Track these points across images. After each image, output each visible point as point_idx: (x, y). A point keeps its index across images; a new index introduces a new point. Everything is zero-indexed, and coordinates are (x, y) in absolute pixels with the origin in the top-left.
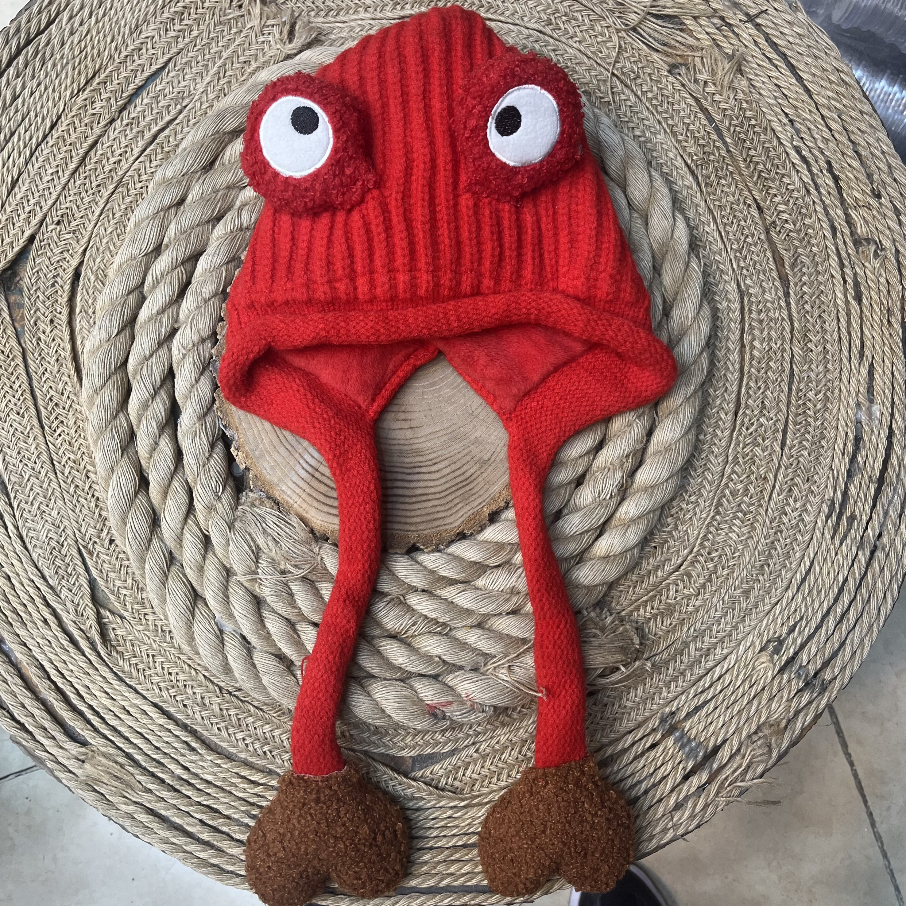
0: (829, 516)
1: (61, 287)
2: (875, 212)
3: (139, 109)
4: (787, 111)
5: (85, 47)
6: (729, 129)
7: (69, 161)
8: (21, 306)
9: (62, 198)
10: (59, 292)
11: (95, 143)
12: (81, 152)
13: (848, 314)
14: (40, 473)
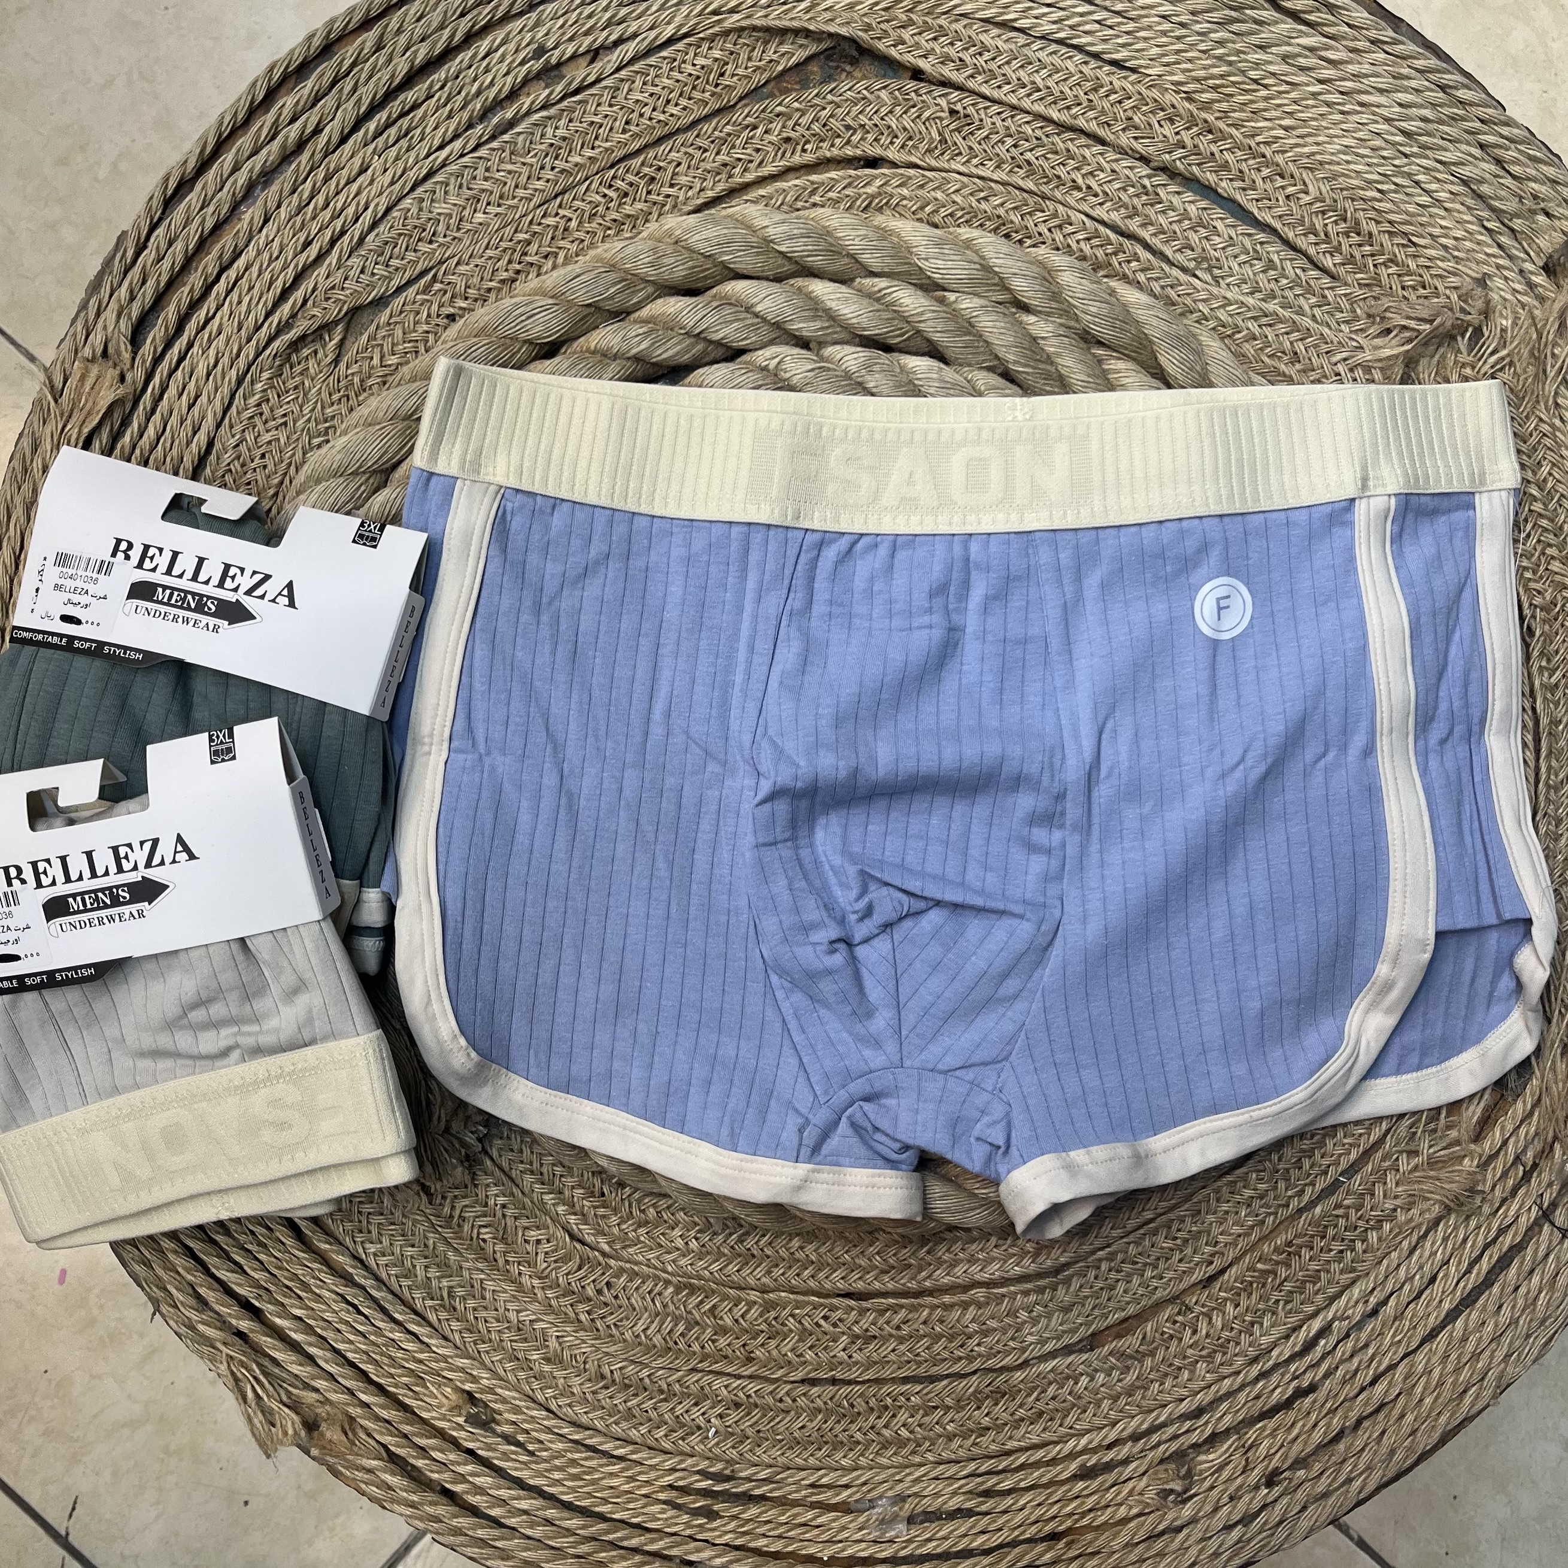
0: (705, 1474)
1: (848, 142)
2: (1239, 1481)
3: (1176, 200)
4: (1392, 1302)
5: (1266, 86)
6: (1338, 1206)
7: (1061, 104)
8: (805, 85)
9: (996, 108)
10: (838, 141)
11: (1102, 142)
12: (1081, 122)
13: (1054, 1462)
14: (539, 179)
